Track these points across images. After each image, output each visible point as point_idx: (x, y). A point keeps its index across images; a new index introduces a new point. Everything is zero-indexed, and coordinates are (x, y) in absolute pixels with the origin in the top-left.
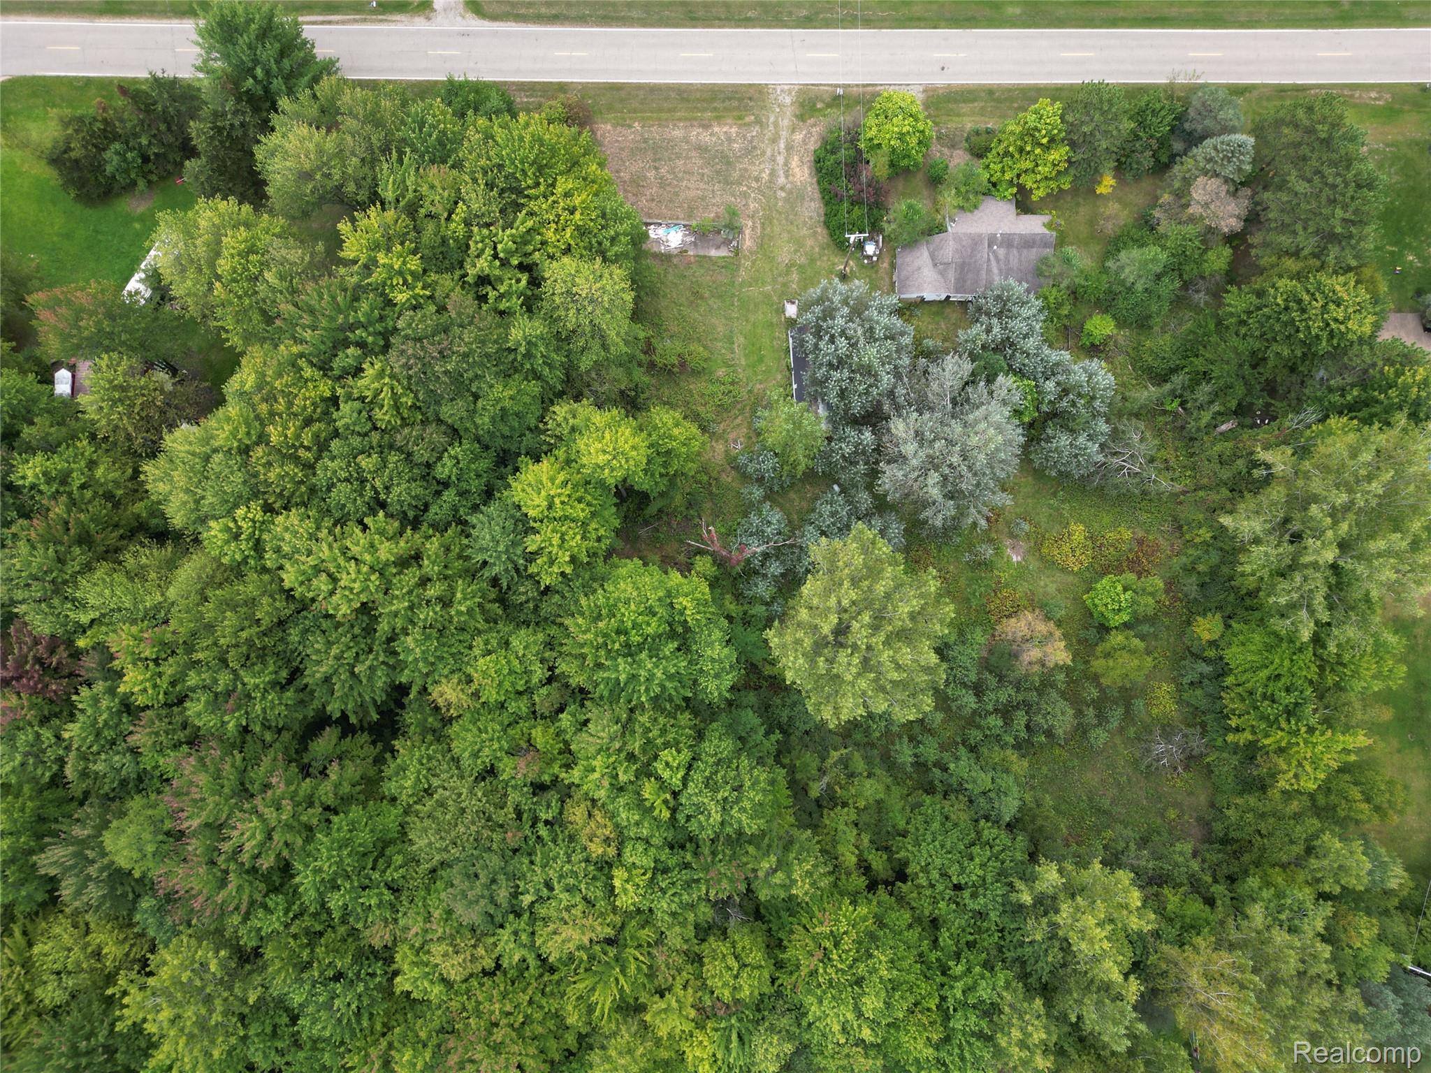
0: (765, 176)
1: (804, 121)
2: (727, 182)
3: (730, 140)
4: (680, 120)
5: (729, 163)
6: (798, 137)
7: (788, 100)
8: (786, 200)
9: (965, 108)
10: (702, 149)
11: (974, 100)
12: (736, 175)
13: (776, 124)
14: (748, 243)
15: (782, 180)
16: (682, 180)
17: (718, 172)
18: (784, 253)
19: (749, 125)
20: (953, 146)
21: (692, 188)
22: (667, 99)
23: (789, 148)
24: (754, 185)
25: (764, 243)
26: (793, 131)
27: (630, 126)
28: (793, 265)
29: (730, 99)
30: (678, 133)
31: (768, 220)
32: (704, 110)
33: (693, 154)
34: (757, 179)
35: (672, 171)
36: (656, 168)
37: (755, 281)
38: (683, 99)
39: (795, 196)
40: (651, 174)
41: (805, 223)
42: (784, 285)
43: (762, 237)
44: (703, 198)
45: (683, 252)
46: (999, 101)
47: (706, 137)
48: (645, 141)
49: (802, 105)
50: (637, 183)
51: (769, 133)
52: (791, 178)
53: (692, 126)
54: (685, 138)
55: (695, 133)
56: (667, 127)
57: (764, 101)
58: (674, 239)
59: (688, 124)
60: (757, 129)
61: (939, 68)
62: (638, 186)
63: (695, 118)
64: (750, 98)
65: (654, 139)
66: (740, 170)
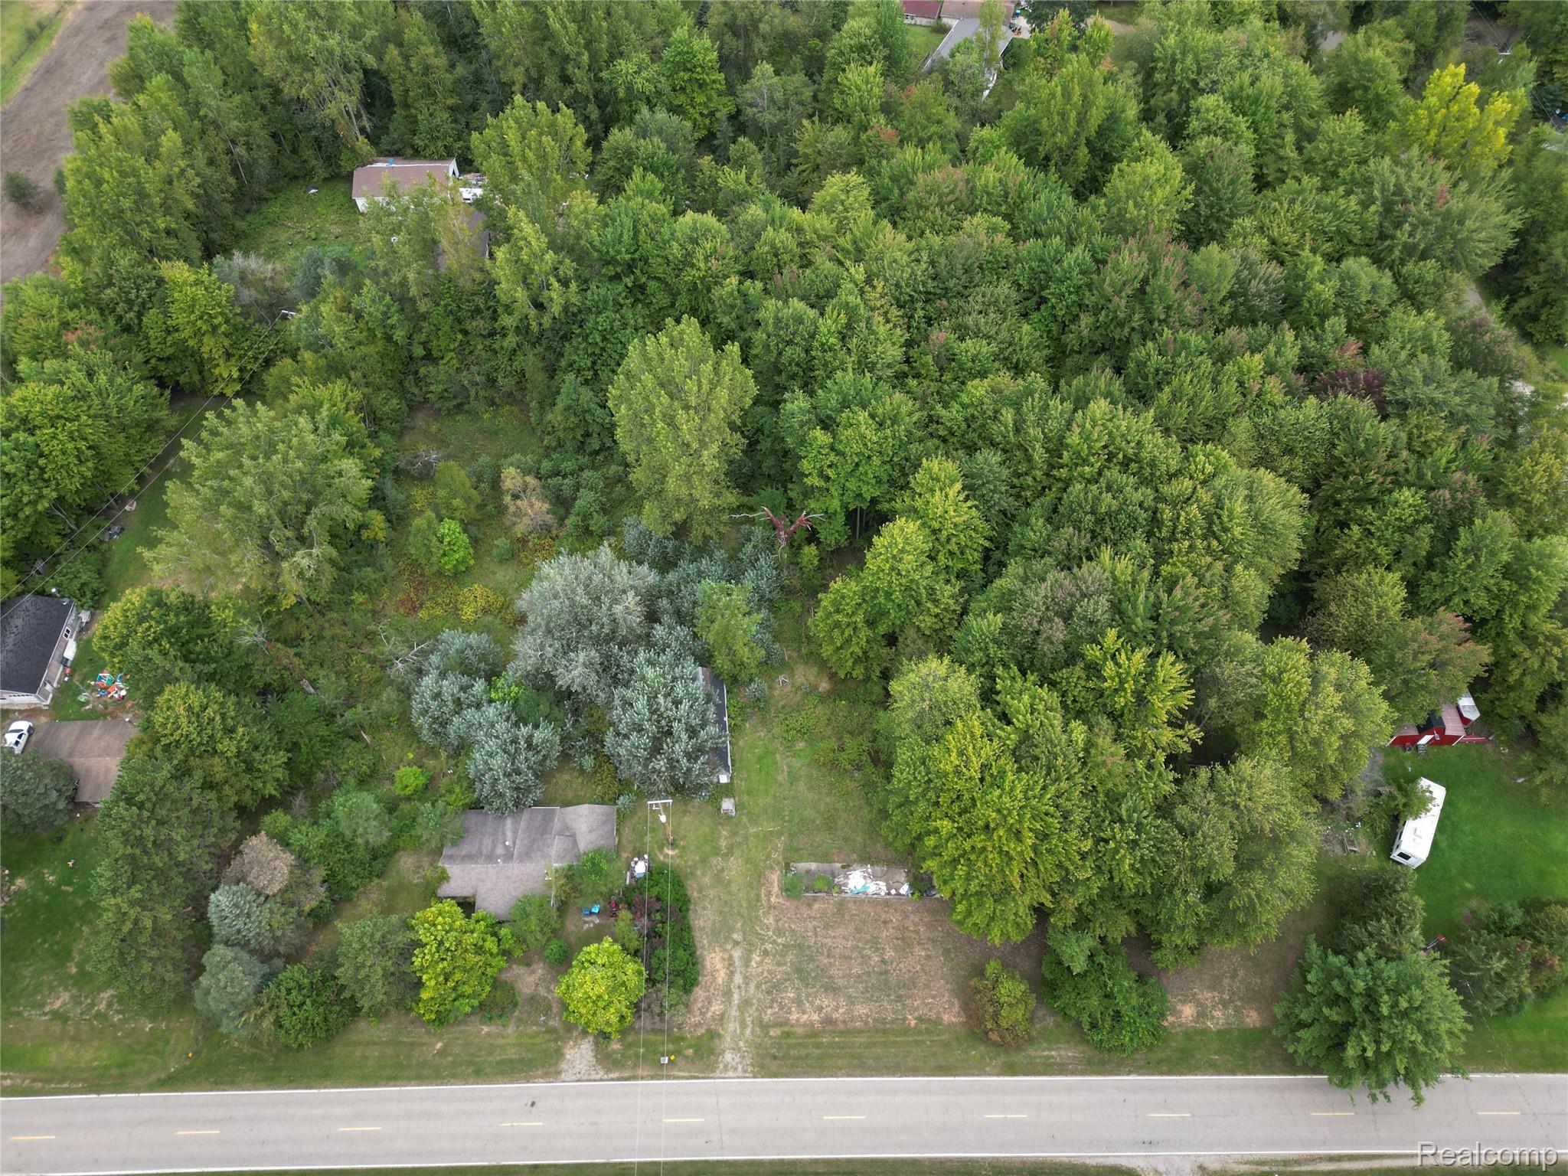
0: (756, 958)
1: (709, 1031)
2: (801, 947)
3: (799, 1002)
4: (860, 1032)
5: (799, 971)
6: (717, 1008)
7: (728, 1056)
8: (731, 930)
9: (512, 1053)
10: (831, 989)
11: (499, 1063)
12: (790, 957)
13: (743, 1024)
14: (775, 877)
15: (737, 954)
16: (854, 948)
17: (811, 959)
18: (735, 868)
19: (777, 1024)
20: (533, 999)
21: (839, 939)
22: (877, 1059)
23: (728, 994)
24: (769, 946)
25: (758, 878)
26: (722, 1016)
27: (920, 1019)
28: (726, 855)
29: (799, 1058)
30: (862, 1010)
31: (754, 904)
32: (831, 1045)
33: (841, 982)
34: (766, 953)
35: (865, 959)
36: (883, 962)
37: (767, 837)
38: (859, 1058)
39: (721, 934)
40: (889, 954)
41: (711, 902)
42: (735, 834)
43: (760, 885)
44: (827, 926)
45: (847, 867)
46: (471, 1063)
47: (827, 1002)
48: (899, 998)
49: (712, 1051)
50: (904, 944)
51: (752, 1012)
52: (726, 956)
53: (844, 1022)
54: (853, 1003)
55: (841, 1011)
56: (875, 1020)
57: (758, 1055)
58: (858, 881)
59: (850, 1025)
60: (766, 1018)
61: (538, 1104)
62: (903, 939)
63: (841, 1033)
64: (775, 1058)
65: (890, 1002)
66: (785, 964)
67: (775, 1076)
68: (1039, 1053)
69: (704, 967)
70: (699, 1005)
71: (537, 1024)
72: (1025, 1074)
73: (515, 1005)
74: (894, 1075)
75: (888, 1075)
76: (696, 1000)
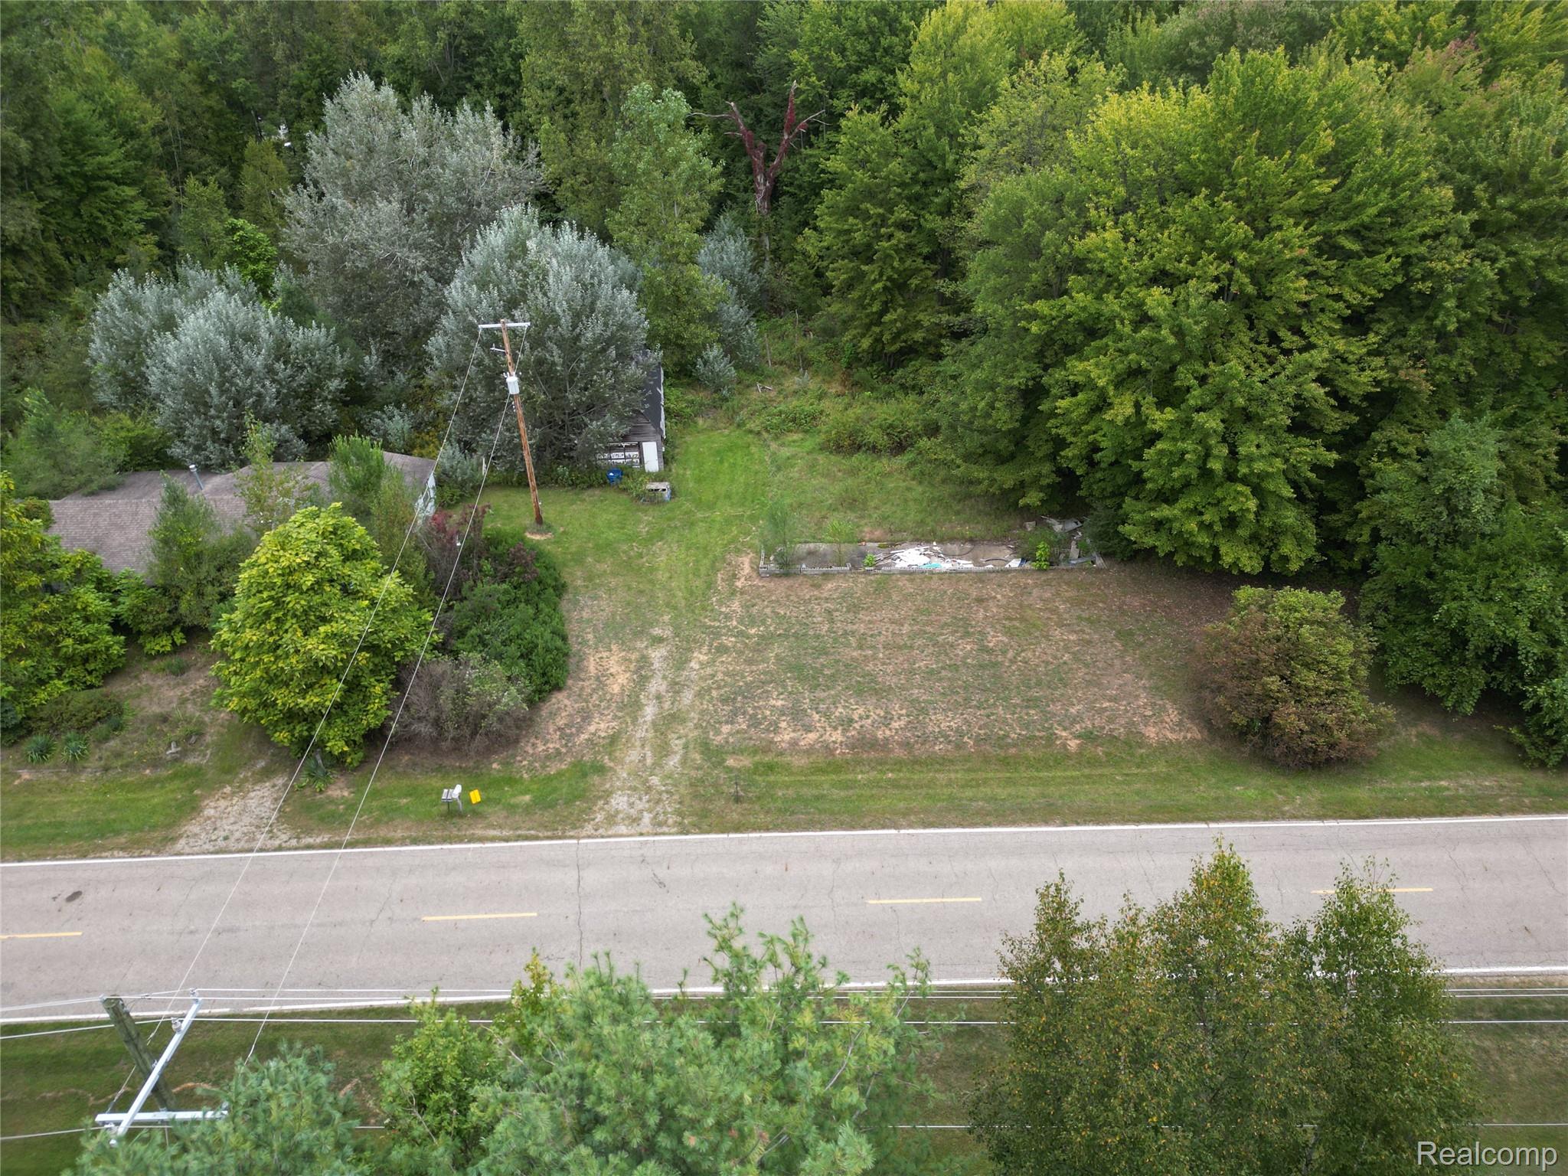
0: (700, 657)
1: (578, 763)
2: (799, 637)
3: (796, 714)
4: (944, 762)
5: (796, 668)
6: (601, 726)
7: (619, 802)
8: (650, 623)
10: (870, 689)
11: (29, 829)
12: (776, 650)
13: (663, 750)
14: (745, 560)
15: (658, 653)
16: (917, 634)
17: (823, 652)
18: (665, 554)
19: (741, 750)
20: (162, 721)
21: (885, 623)
22: (994, 801)
23: (631, 706)
24: (729, 641)
25: (712, 563)
26: (613, 740)
27: (1088, 737)
28: (648, 540)
29: (800, 800)
30: (945, 721)
31: (698, 593)
32: (875, 784)
33: (892, 681)
34: (721, 649)
35: (944, 649)
36: (985, 650)
37: (731, 521)
38: (951, 799)
39: (627, 629)
40: (997, 640)
41: (611, 591)
42: (669, 519)
43: (714, 569)
44: (854, 609)
45: (890, 546)
47: (864, 714)
48: (1030, 703)
49: (579, 796)
50: (1028, 626)
51: (688, 731)
52: (634, 656)
53: (906, 745)
54: (924, 711)
55: (895, 725)
56: (979, 740)
57: (696, 796)
58: (911, 557)
59: (919, 751)
60: (718, 740)
61: (88, 898)
62: (1023, 619)
63: (899, 764)
64: (738, 799)
65: (1012, 708)
66: (765, 660)
67: (737, 829)
68: (1406, 784)
69: (580, 668)
70: (561, 722)
71: (156, 763)
72: (1389, 815)
73: (118, 727)
74: (1046, 823)
75: (1031, 822)
76: (553, 715)
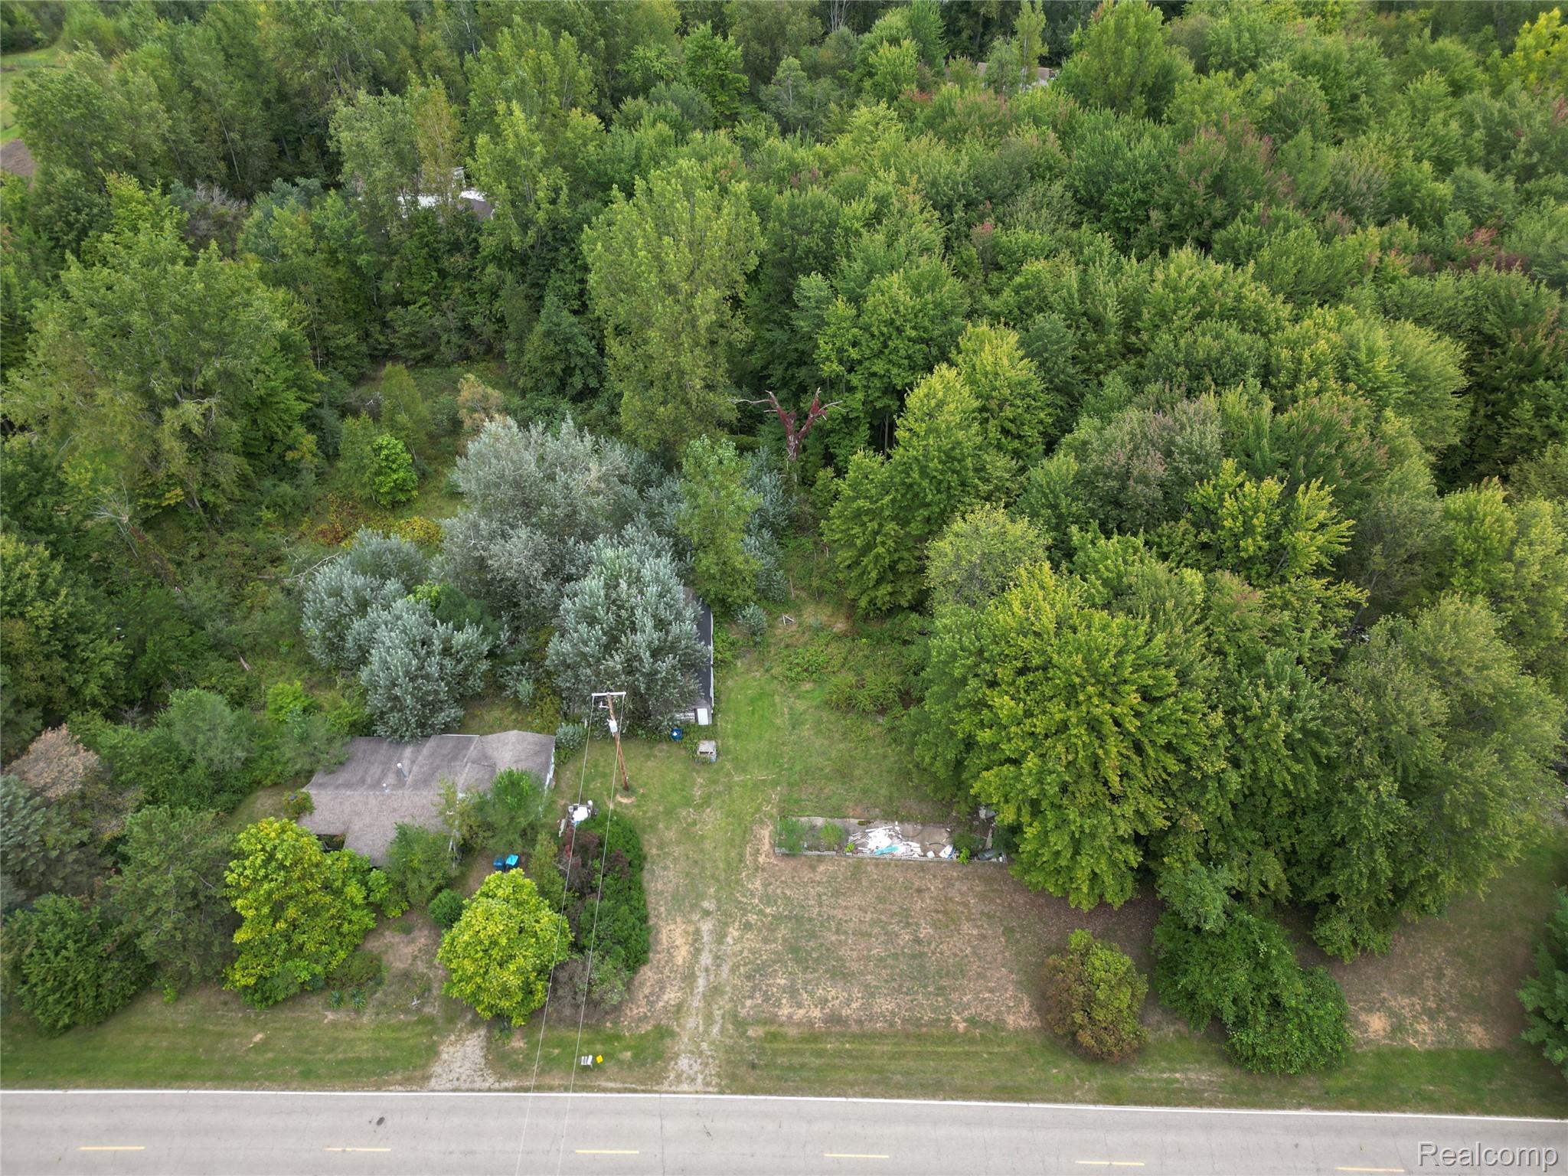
0: (733, 932)
1: (658, 1027)
2: (798, 919)
3: (792, 992)
4: (882, 1036)
5: (794, 950)
6: (671, 996)
7: (683, 1063)
8: (702, 896)
9: (363, 1050)
10: (840, 974)
11: (340, 1063)
12: (783, 932)
13: (709, 1019)
14: (766, 834)
15: (706, 926)
16: (874, 922)
17: (813, 935)
18: (712, 822)
19: (757, 1022)
20: (406, 975)
21: (855, 909)
22: (906, 1073)
23: (689, 978)
24: (753, 918)
25: (744, 834)
26: (679, 1008)
27: (972, 1021)
28: (700, 806)
29: (791, 1068)
30: (884, 1005)
31: (734, 867)
32: (838, 1054)
33: (855, 967)
34: (747, 926)
35: (892, 936)
36: (917, 941)
37: (757, 786)
38: (881, 1071)
39: (686, 901)
40: (925, 931)
41: (676, 860)
42: (715, 782)
43: (744, 842)
44: (836, 894)
45: (866, 823)
46: (299, 1061)
47: (834, 993)
48: (941, 991)
49: (659, 1056)
50: (947, 919)
51: (724, 1001)
52: (691, 929)
53: (859, 1022)
54: (872, 995)
55: (854, 1005)
56: (904, 1020)
57: (729, 1062)
58: (880, 839)
59: (867, 1027)
60: (743, 1013)
61: (388, 1122)
62: (945, 913)
63: (854, 1038)
64: (753, 1066)
65: (927, 995)
66: (775, 941)
67: (753, 1092)
68: (1156, 1075)
69: (658, 942)
70: (647, 991)
71: (407, 1011)
72: (1136, 1103)
73: (380, 983)
74: (934, 1097)
75: (926, 1095)
76: (642, 984)
